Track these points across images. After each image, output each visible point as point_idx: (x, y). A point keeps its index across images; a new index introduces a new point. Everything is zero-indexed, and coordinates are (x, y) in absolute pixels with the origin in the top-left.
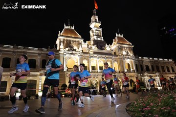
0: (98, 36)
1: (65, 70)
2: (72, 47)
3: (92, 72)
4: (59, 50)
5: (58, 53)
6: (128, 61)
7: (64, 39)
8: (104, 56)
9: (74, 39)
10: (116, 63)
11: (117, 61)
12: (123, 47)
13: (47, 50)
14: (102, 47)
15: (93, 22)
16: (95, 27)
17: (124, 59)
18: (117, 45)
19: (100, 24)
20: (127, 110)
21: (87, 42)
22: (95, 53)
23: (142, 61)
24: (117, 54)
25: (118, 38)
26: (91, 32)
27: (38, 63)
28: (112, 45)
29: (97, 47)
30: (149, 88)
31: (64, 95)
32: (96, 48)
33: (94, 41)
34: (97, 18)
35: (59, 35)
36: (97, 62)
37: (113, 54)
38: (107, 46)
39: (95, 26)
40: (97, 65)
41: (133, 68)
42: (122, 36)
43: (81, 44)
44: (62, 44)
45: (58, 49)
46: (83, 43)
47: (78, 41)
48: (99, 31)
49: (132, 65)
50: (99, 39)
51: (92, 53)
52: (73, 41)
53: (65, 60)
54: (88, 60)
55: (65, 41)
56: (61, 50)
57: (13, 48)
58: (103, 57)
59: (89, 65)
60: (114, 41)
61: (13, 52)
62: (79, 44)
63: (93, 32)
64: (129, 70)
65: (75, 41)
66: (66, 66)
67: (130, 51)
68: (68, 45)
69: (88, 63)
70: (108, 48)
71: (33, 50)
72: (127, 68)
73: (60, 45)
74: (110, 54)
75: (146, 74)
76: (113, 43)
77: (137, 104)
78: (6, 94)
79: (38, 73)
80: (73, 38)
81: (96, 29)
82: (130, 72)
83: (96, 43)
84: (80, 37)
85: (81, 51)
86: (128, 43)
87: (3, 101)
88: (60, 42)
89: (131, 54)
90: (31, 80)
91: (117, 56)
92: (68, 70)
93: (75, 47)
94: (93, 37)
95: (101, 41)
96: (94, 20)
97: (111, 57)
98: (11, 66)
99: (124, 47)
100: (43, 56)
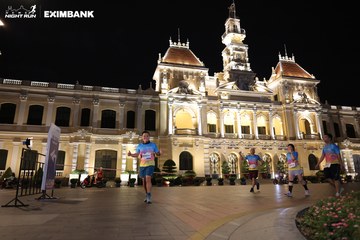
0: (239, 61)
1: (171, 131)
2: (186, 87)
3: (226, 137)
4: (160, 92)
5: (157, 99)
6: (305, 115)
7: (169, 70)
8: (251, 104)
9: (190, 70)
10: (279, 119)
11: (280, 115)
12: (293, 84)
13: (137, 93)
14: (247, 84)
15: (229, 32)
16: (234, 42)
17: (296, 110)
18: (282, 80)
19: (244, 36)
20: (297, 223)
21: (217, 75)
22: (233, 98)
23: (338, 114)
24: (281, 99)
25: (284, 64)
26: (224, 54)
27: (120, 118)
28: (271, 80)
29: (238, 84)
30: (353, 175)
31: (168, 183)
32: (235, 87)
33: (232, 72)
34: (237, 22)
35: (159, 62)
36: (237, 116)
37: (272, 99)
38: (258, 82)
39: (233, 40)
40: (236, 122)
41: (317, 129)
42: (292, 60)
43: (203, 79)
44: (165, 80)
45: (157, 90)
46: (207, 77)
47: (197, 74)
48: (241, 50)
49: (315, 123)
50: (242, 68)
51: (226, 98)
52: (187, 73)
53: (171, 111)
54: (218, 113)
55: (172, 75)
56: (163, 91)
57: (75, 88)
58: (250, 107)
59: (219, 122)
60: (273, 70)
61: (74, 96)
62: (200, 79)
63: (228, 54)
64: (307, 135)
65: (192, 74)
66: (174, 124)
67: (310, 92)
68: (178, 82)
69: (218, 118)
70: (260, 87)
71: (111, 92)
72: (303, 129)
73: (161, 81)
74: (266, 100)
75: (346, 143)
76: (273, 75)
77: (321, 212)
78: (64, 176)
79: (120, 138)
80: (186, 66)
81: (235, 46)
82: (310, 139)
83: (235, 76)
84: (202, 64)
85: (204, 95)
86: (307, 74)
87: (58, 187)
88: (162, 76)
89: (312, 99)
90: (106, 151)
91: (281, 104)
92: (176, 133)
93: (192, 87)
94: (229, 64)
95: (246, 71)
96: (231, 28)
97: (267, 105)
98: (71, 123)
99: (298, 85)
100: (129, 105)
